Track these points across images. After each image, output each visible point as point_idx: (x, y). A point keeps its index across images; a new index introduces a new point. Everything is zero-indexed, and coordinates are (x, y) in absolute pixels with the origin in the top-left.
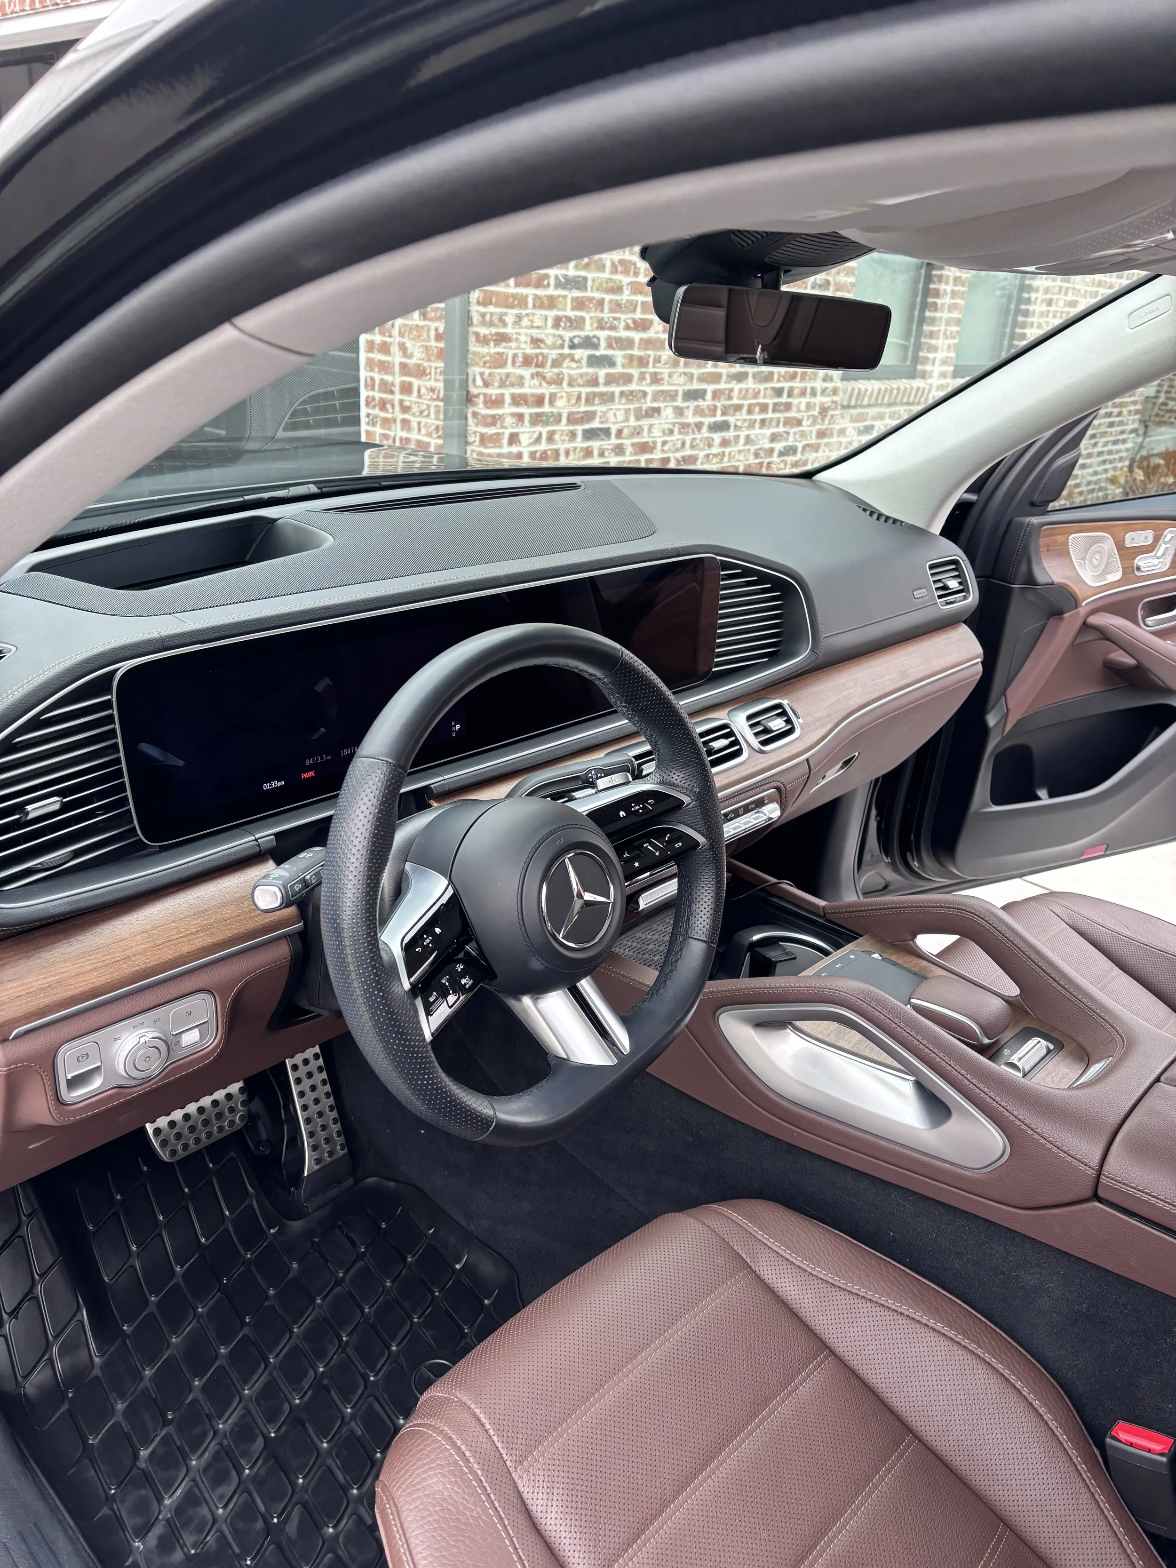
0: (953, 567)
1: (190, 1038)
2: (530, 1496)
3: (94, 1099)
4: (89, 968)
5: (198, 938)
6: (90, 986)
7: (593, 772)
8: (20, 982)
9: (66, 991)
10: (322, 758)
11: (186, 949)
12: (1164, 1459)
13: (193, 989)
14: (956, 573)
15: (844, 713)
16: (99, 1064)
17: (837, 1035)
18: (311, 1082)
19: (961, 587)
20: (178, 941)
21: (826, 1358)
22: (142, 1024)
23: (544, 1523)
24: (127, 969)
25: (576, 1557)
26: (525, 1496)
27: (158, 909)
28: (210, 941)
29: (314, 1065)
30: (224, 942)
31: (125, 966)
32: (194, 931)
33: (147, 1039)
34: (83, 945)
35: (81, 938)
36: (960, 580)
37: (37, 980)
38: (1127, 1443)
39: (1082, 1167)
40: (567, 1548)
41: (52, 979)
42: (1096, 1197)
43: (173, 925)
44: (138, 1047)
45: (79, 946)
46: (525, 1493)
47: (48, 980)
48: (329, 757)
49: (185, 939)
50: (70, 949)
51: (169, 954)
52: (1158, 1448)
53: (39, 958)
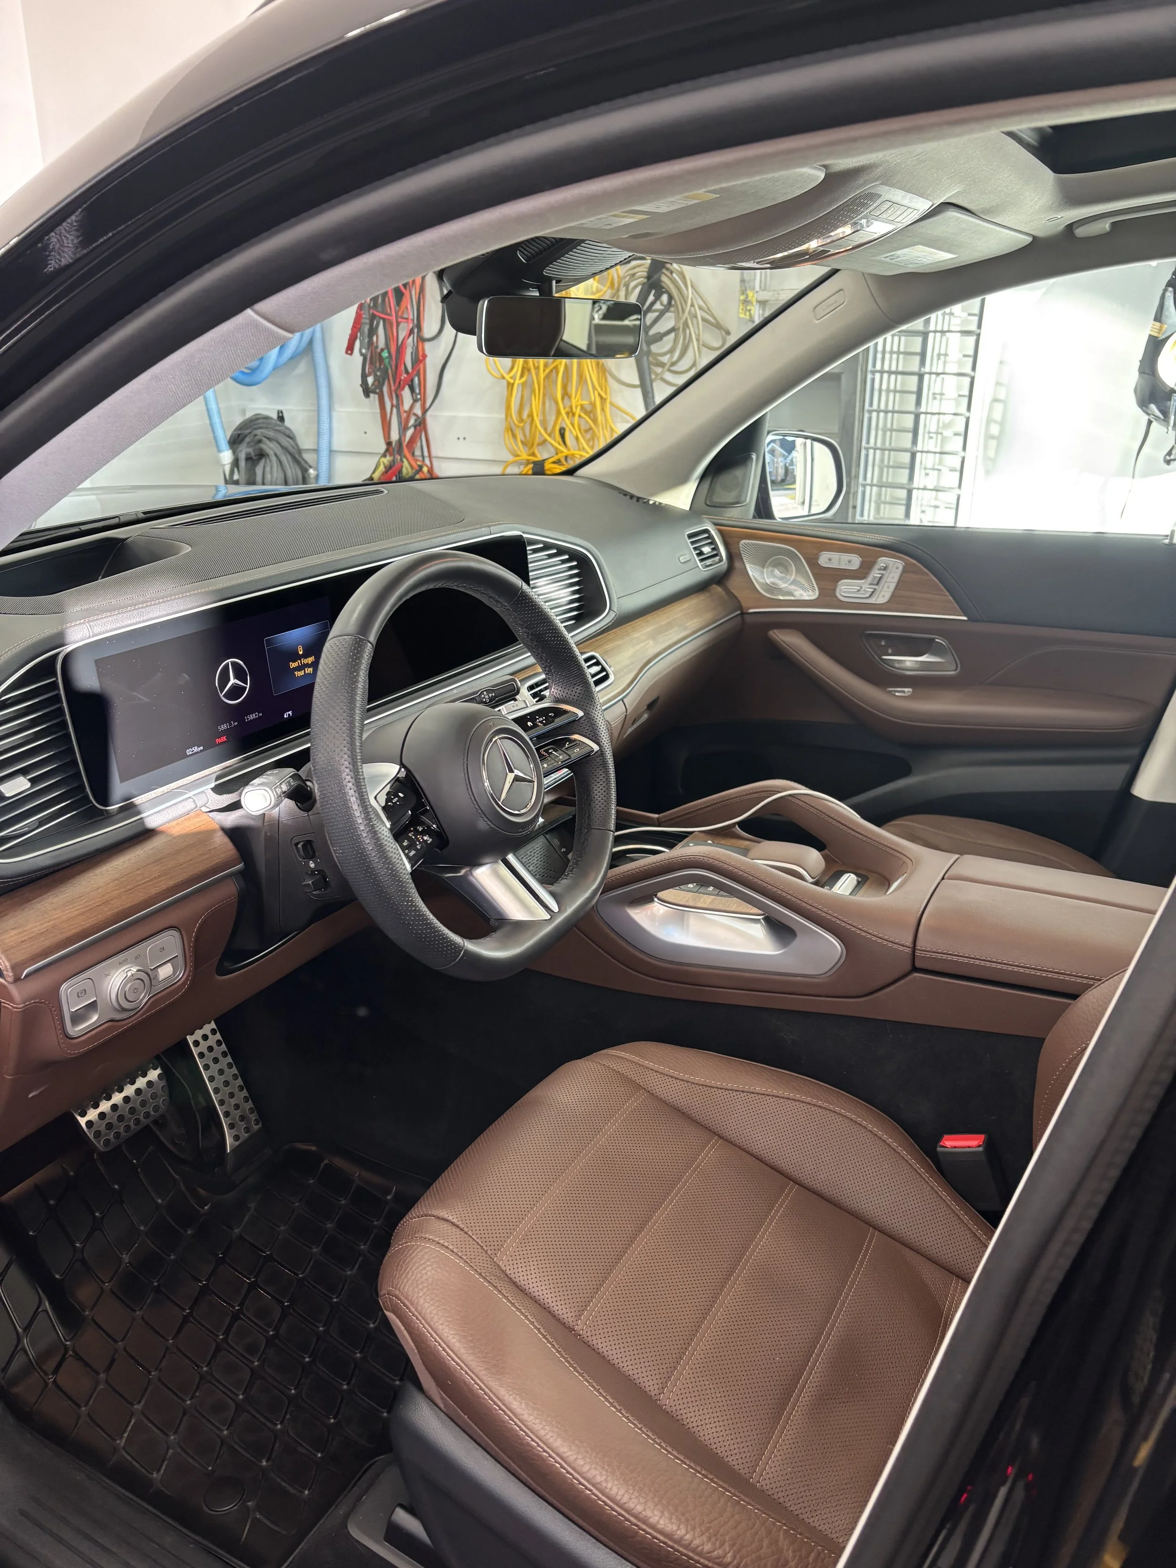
0: (706, 535)
1: (166, 971)
2: (512, 1271)
3: (93, 1032)
4: (76, 913)
5: (161, 881)
6: (80, 928)
7: (485, 693)
8: (20, 930)
9: (61, 933)
10: (230, 724)
11: (153, 891)
12: (981, 1149)
13: (164, 926)
14: (709, 541)
15: (644, 661)
16: (95, 999)
17: (694, 900)
18: (212, 1055)
19: (715, 552)
20: (146, 884)
21: (717, 1141)
22: (126, 960)
23: (527, 1288)
24: (108, 912)
25: (559, 1305)
26: (508, 1272)
27: (122, 860)
28: (171, 883)
29: (213, 1040)
30: (183, 883)
31: (106, 909)
32: (156, 875)
33: (133, 972)
34: (66, 895)
35: (63, 889)
36: (713, 546)
37: (36, 927)
38: (952, 1147)
39: (901, 948)
40: (550, 1301)
41: (47, 924)
42: (915, 969)
43: (138, 872)
44: (127, 981)
45: (63, 897)
46: (508, 1270)
47: (45, 926)
48: (236, 723)
49: (150, 883)
50: (56, 899)
51: (140, 896)
52: (974, 1143)
53: (33, 909)
